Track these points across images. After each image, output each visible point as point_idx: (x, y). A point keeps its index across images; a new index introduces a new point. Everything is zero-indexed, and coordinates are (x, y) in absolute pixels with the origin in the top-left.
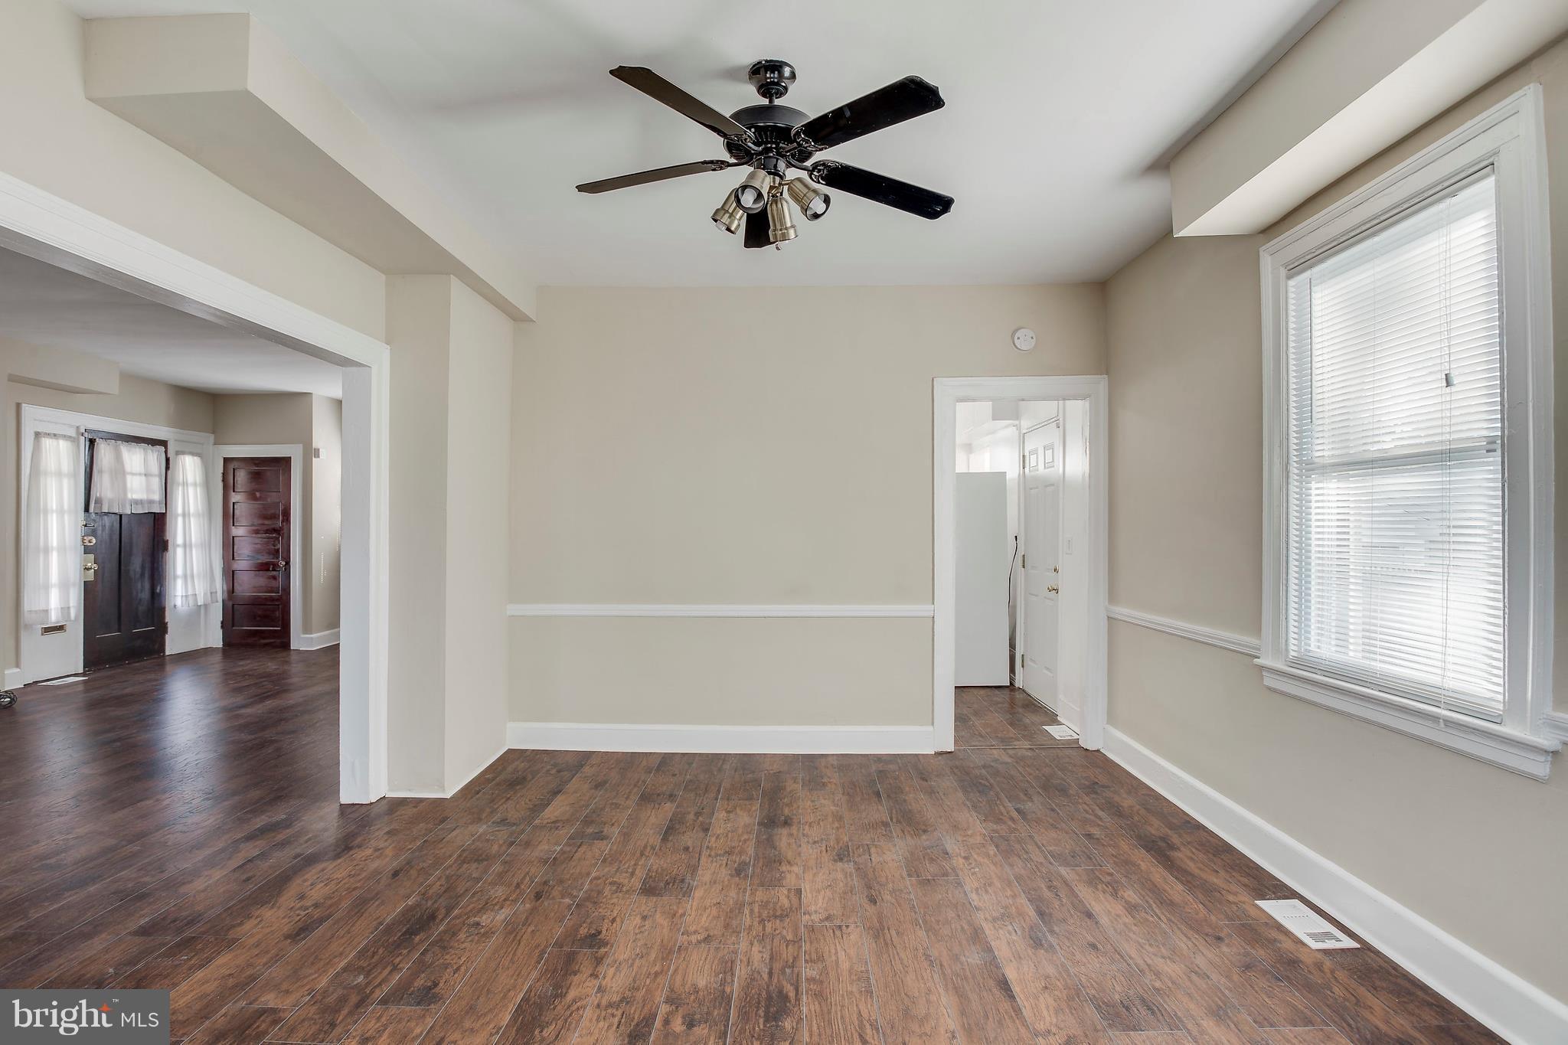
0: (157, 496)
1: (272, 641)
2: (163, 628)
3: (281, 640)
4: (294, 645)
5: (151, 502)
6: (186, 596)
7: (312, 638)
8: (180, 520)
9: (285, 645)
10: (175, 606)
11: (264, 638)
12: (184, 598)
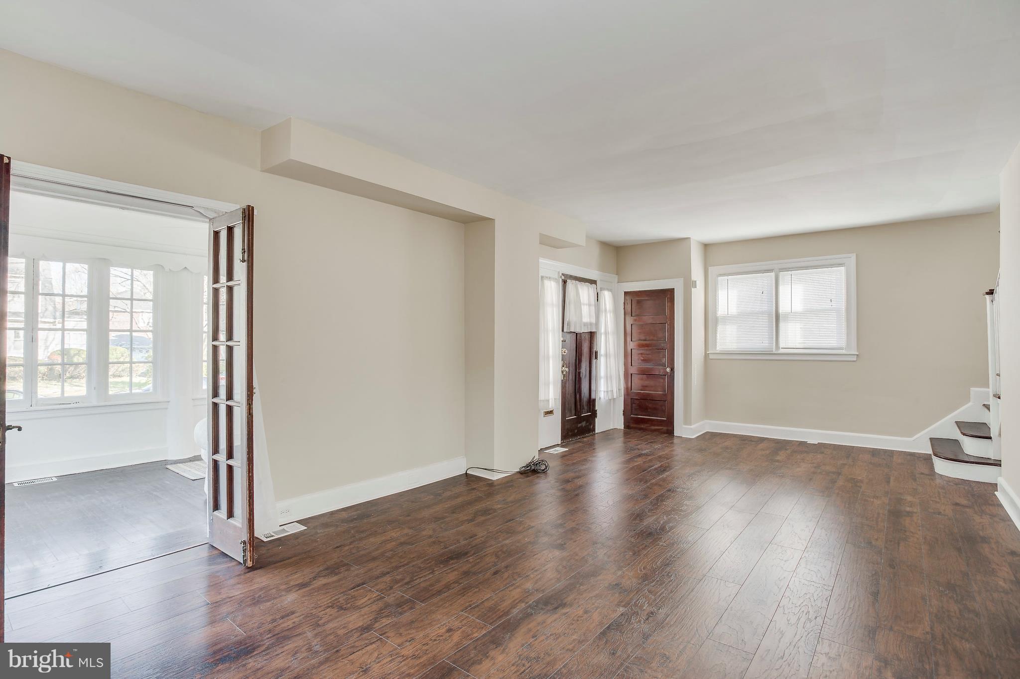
0: (593, 321)
1: (662, 428)
2: (594, 414)
3: (667, 428)
4: (677, 433)
5: (591, 324)
6: (607, 392)
7: (691, 429)
8: (603, 337)
9: (670, 432)
10: (600, 398)
11: (654, 425)
12: (606, 393)
